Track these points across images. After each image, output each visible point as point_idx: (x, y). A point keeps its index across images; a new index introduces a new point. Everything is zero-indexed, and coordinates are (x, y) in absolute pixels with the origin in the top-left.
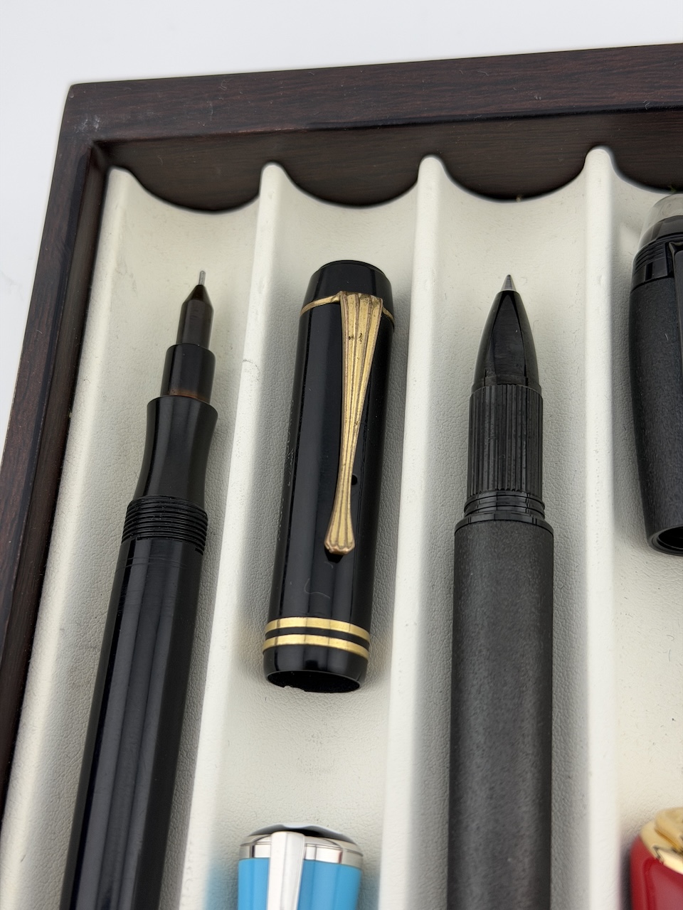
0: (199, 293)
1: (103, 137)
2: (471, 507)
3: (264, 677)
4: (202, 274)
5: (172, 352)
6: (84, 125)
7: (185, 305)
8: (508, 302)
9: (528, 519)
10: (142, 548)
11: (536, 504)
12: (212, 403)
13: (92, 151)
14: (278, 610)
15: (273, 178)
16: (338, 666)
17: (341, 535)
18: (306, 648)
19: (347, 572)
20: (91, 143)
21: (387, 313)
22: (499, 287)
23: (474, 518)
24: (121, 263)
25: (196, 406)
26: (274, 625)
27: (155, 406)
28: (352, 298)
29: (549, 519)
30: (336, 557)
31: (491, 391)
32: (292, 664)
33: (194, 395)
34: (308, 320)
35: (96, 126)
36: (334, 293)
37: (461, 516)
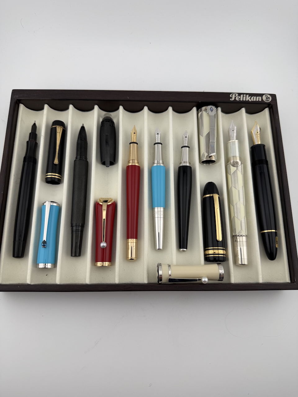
0: (35, 124)
1: (18, 99)
2: (76, 158)
3: (45, 182)
4: (35, 121)
5: (30, 134)
6: (15, 97)
7: (32, 126)
8: (83, 128)
9: (84, 160)
10: (26, 163)
11: (86, 158)
12: (37, 142)
13: (16, 101)
14: (47, 172)
15: (46, 106)
16: (56, 180)
17: (56, 161)
18: (51, 178)
19: (58, 167)
20: (16, 100)
21: (64, 129)
22: (81, 125)
23: (77, 160)
24: (22, 119)
25: (34, 142)
26: (47, 174)
27: (28, 142)
28: (58, 126)
29: (88, 160)
30: (56, 165)
31: (80, 141)
32: (49, 180)
33: (34, 140)
34: (52, 129)
35: (17, 97)
36: (55, 125)
37: (75, 159)
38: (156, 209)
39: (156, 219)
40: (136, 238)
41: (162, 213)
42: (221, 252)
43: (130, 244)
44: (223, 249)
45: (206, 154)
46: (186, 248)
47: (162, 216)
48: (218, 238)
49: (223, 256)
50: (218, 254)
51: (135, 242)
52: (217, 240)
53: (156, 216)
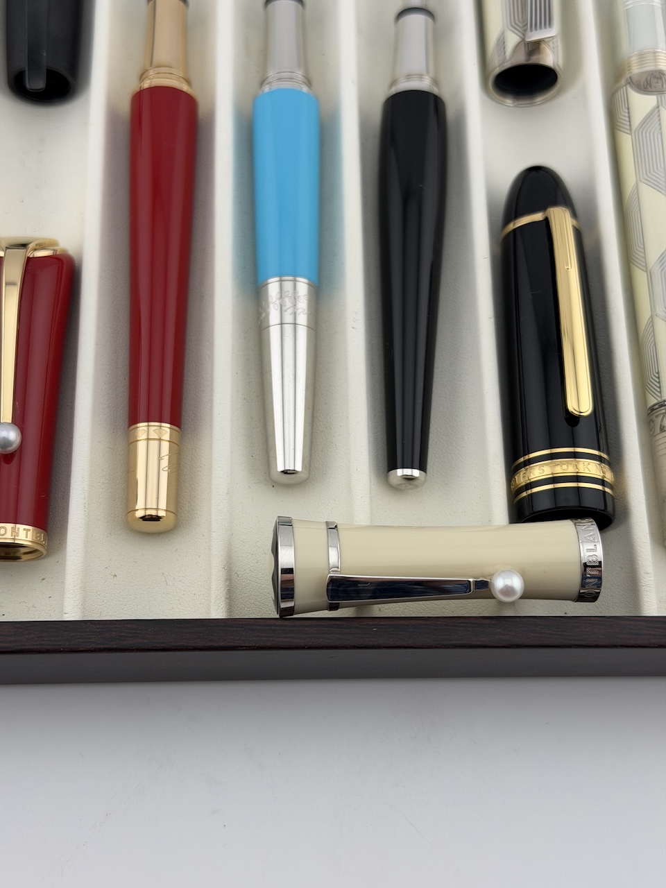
38: (273, 287)
39: (274, 333)
40: (176, 419)
41: (303, 304)
42: (590, 468)
43: (141, 446)
44: (600, 459)
45: (512, 40)
46: (422, 467)
47: (303, 319)
48: (572, 406)
49: (600, 487)
50: (577, 479)
51: (167, 436)
52: (567, 410)
53: (274, 317)
